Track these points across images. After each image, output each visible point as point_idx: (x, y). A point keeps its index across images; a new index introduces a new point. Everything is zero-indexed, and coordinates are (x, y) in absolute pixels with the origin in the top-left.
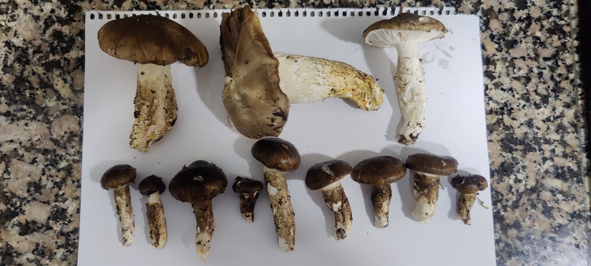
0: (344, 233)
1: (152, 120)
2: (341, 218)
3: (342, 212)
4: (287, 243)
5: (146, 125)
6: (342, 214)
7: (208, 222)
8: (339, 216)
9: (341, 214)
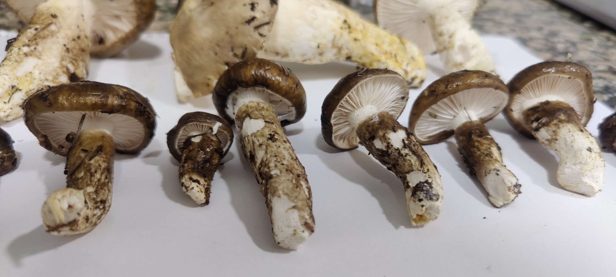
0: (431, 187)
1: (35, 49)
2: (413, 161)
3: (411, 150)
4: (294, 207)
5: (21, 53)
6: (414, 153)
7: (96, 180)
8: (408, 158)
9: (410, 153)
